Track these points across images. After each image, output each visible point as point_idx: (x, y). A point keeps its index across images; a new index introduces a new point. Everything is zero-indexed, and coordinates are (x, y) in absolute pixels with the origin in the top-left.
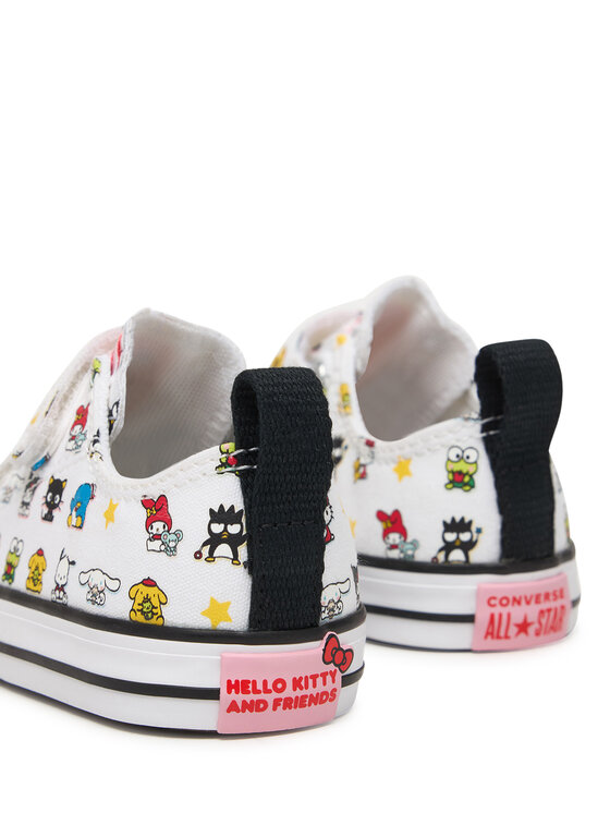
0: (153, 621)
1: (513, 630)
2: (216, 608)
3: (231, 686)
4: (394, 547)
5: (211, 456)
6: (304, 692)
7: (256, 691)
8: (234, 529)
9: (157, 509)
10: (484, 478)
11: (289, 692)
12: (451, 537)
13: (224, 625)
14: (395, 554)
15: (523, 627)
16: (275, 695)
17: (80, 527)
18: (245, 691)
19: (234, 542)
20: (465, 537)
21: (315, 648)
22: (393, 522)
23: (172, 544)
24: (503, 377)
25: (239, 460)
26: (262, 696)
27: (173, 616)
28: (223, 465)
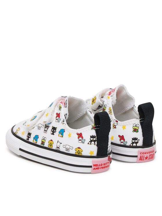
0: (80, 154)
1: (145, 158)
2: (91, 152)
3: (94, 165)
4: (122, 142)
5: (90, 127)
6: (105, 166)
7: (98, 166)
8: (94, 139)
9: (80, 135)
10: (140, 130)
11: (103, 166)
12: (133, 141)
13: (93, 155)
14: (122, 144)
15: (146, 158)
16: (101, 166)
17: (62, 137)
18: (96, 166)
19: (95, 141)
20: (136, 141)
21: (107, 158)
22: (122, 138)
23: (83, 142)
24: (144, 111)
25: (95, 127)
26: (99, 167)
27: (84, 154)
28: (92, 128)
